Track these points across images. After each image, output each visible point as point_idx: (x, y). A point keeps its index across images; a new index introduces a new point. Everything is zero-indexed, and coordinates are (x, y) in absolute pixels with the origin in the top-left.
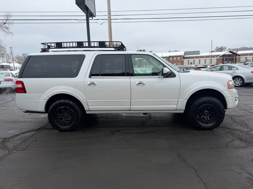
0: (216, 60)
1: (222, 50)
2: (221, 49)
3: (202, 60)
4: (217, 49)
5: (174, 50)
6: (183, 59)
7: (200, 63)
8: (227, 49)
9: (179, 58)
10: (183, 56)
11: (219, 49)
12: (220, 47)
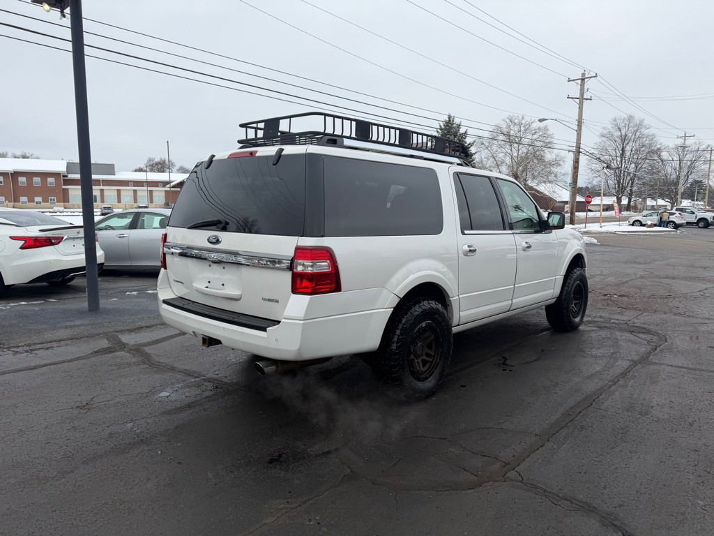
0: (163, 194)
1: (163, 167)
2: (161, 166)
3: (127, 192)
4: (151, 163)
5: (19, 153)
6: (64, 185)
7: (119, 201)
8: (176, 168)
9: (51, 180)
10: (64, 176)
11: (156, 164)
12: (157, 160)
